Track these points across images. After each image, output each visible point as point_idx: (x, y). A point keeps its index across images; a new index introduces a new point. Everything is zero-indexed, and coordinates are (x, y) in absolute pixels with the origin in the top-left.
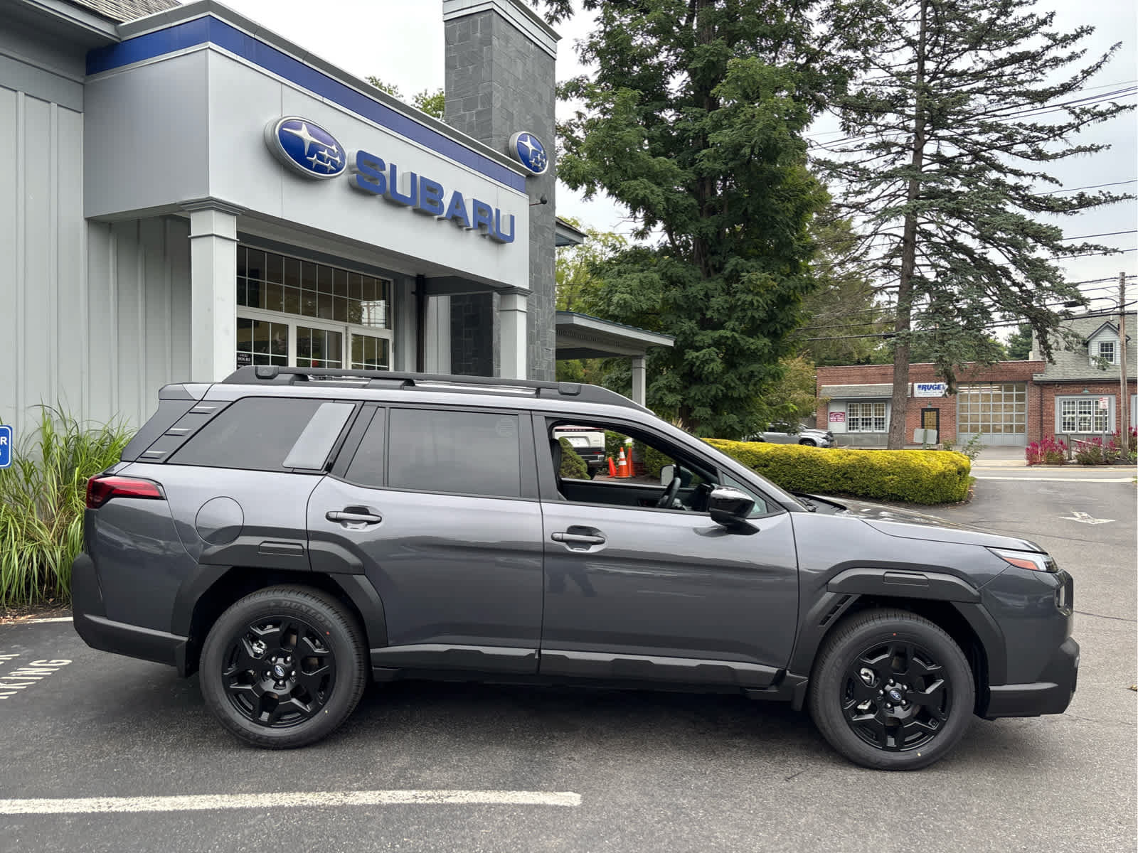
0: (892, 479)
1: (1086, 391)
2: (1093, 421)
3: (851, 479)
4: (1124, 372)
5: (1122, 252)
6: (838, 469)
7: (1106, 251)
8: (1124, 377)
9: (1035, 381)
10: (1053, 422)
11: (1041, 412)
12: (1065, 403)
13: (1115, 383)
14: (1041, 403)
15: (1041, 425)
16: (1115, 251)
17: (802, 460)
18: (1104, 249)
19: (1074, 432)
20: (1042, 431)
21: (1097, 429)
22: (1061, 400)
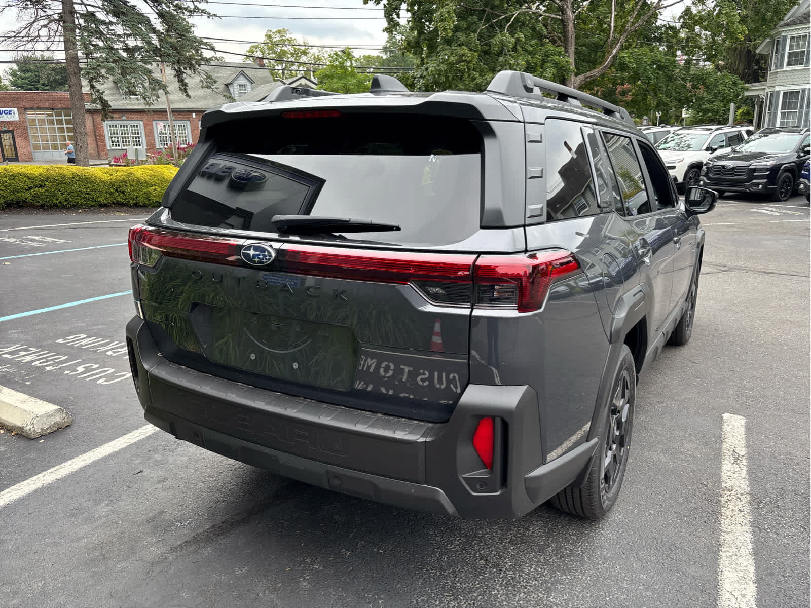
0: (155, 190)
1: (124, 118)
2: (121, 140)
3: (123, 192)
4: (169, 105)
5: (220, 17)
6: (112, 184)
7: (209, 16)
8: (169, 108)
9: (88, 109)
10: (104, 141)
11: (95, 132)
12: (110, 126)
13: (163, 112)
14: (94, 126)
15: (97, 143)
16: (215, 15)
17: (78, 178)
18: (208, 13)
19: (120, 148)
20: (98, 147)
21: (124, 146)
22: (107, 124)
